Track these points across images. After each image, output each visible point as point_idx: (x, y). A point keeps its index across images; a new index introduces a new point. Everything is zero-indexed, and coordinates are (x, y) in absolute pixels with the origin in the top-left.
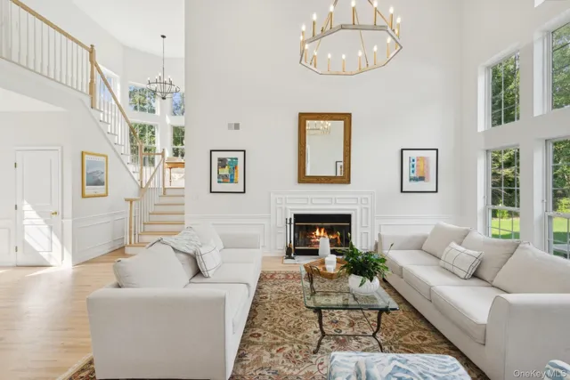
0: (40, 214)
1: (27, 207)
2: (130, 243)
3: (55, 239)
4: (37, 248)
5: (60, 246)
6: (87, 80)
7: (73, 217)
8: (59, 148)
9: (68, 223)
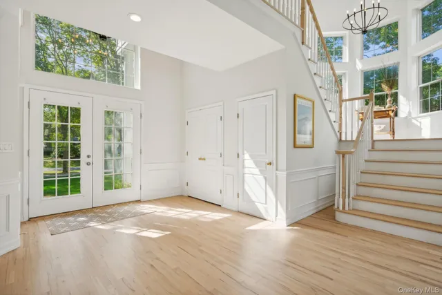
0: (257, 164)
1: (247, 156)
2: (344, 207)
3: (269, 190)
4: (254, 198)
5: (274, 200)
6: (298, 12)
7: (287, 170)
8: (274, 92)
9: (282, 175)
